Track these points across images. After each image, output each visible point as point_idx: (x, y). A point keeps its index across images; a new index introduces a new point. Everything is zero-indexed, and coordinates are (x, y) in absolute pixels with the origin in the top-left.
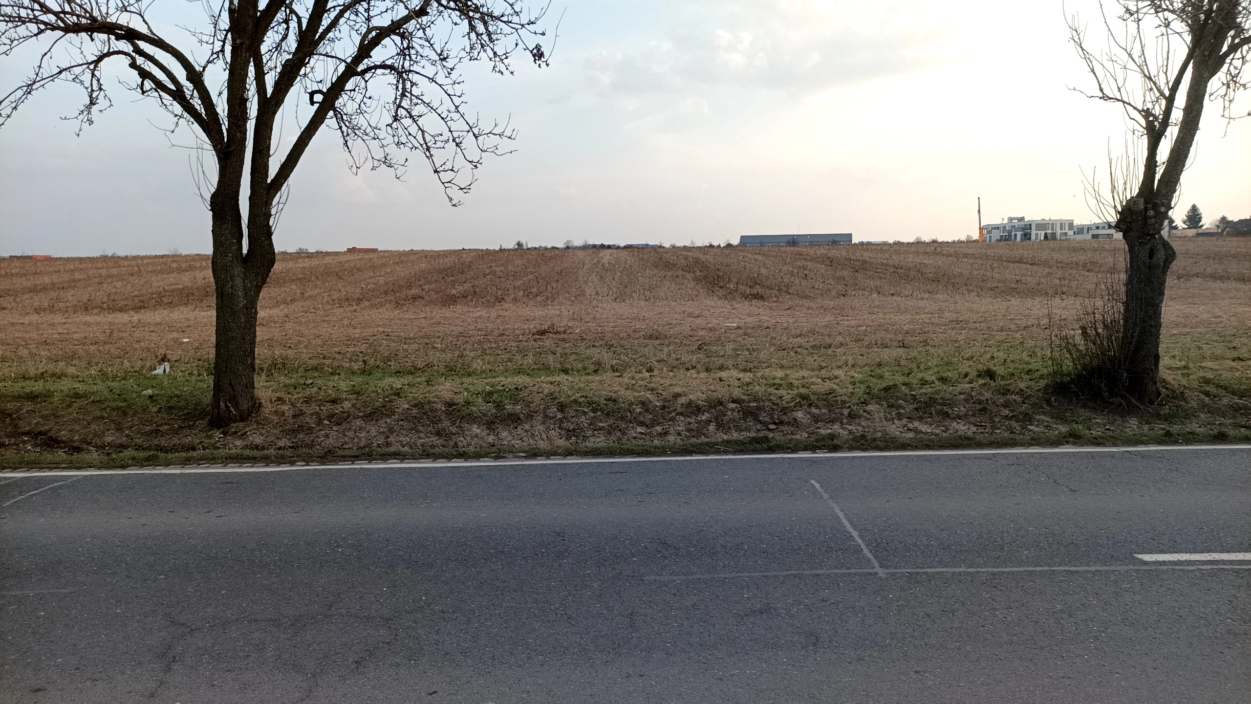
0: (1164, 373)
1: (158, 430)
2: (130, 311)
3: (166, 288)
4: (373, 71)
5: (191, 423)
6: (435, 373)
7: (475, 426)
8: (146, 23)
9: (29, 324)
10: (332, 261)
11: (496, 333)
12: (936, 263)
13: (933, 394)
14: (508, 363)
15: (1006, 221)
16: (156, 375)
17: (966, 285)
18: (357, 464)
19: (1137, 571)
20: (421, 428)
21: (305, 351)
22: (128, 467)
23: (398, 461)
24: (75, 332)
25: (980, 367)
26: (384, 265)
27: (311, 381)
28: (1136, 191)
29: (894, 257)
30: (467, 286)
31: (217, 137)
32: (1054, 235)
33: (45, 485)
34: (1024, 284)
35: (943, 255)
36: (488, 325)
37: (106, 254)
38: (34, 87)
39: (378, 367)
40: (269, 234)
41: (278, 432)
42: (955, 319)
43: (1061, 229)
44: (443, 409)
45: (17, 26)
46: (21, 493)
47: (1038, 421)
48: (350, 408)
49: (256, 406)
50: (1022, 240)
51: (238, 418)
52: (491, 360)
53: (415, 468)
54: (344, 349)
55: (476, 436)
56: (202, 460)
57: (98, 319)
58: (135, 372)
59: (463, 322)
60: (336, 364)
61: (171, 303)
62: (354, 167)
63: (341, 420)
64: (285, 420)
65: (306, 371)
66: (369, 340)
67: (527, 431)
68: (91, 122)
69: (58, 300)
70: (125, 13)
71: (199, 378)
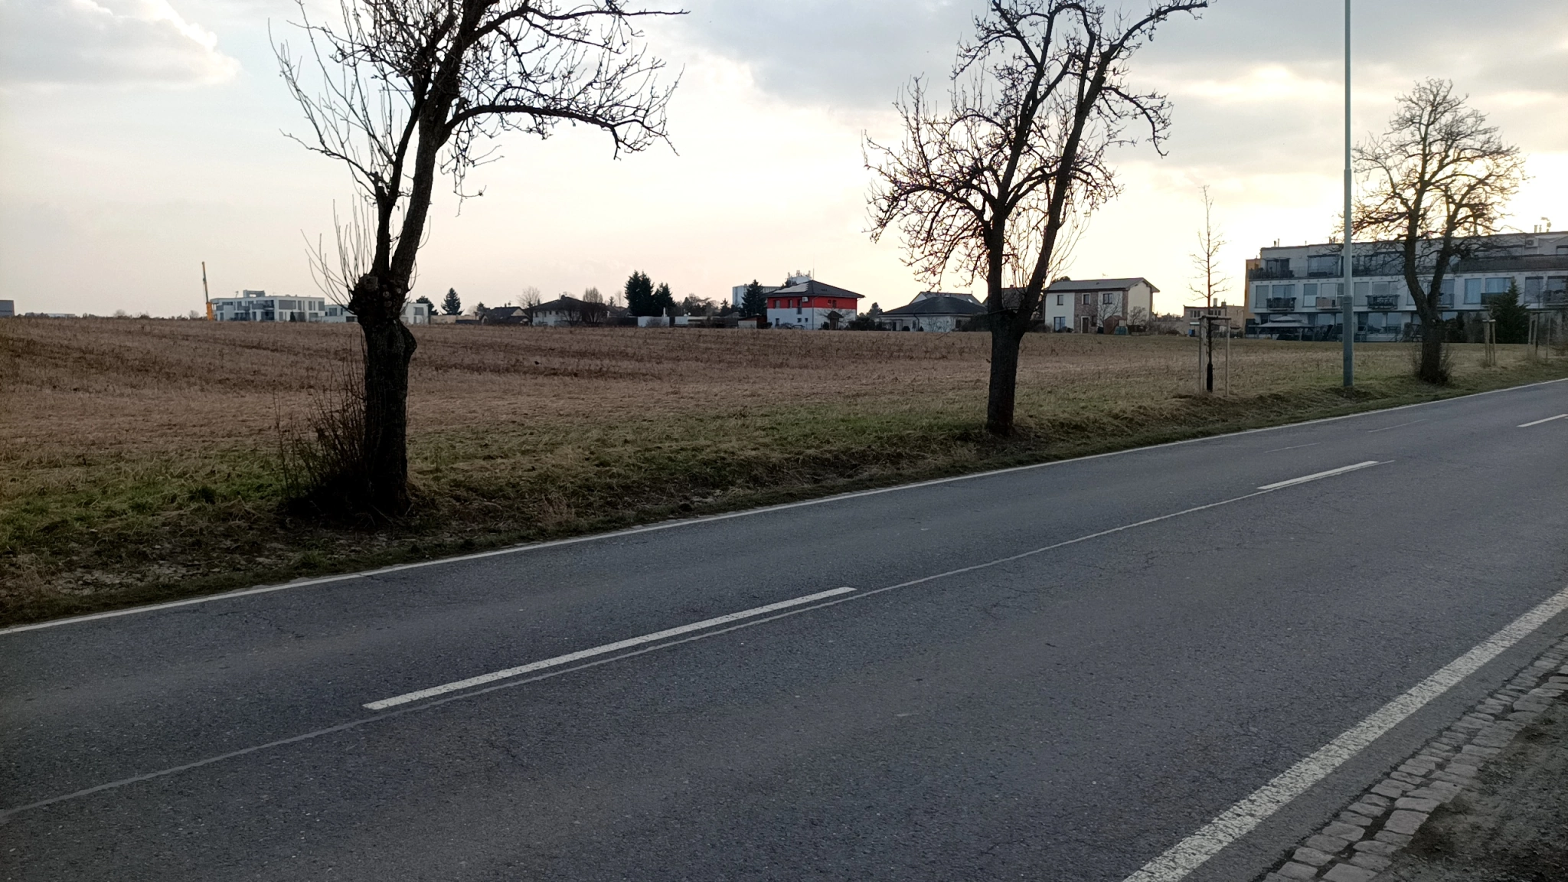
0: (413, 477)
12: (144, 346)
13: (122, 529)
15: (241, 295)
17: (186, 376)
19: (364, 725)
25: (194, 487)
28: (369, 268)
29: (79, 336)
32: (302, 316)
34: (263, 375)
35: (154, 336)
42: (167, 422)
43: (310, 309)
47: (269, 551)
50: (262, 321)
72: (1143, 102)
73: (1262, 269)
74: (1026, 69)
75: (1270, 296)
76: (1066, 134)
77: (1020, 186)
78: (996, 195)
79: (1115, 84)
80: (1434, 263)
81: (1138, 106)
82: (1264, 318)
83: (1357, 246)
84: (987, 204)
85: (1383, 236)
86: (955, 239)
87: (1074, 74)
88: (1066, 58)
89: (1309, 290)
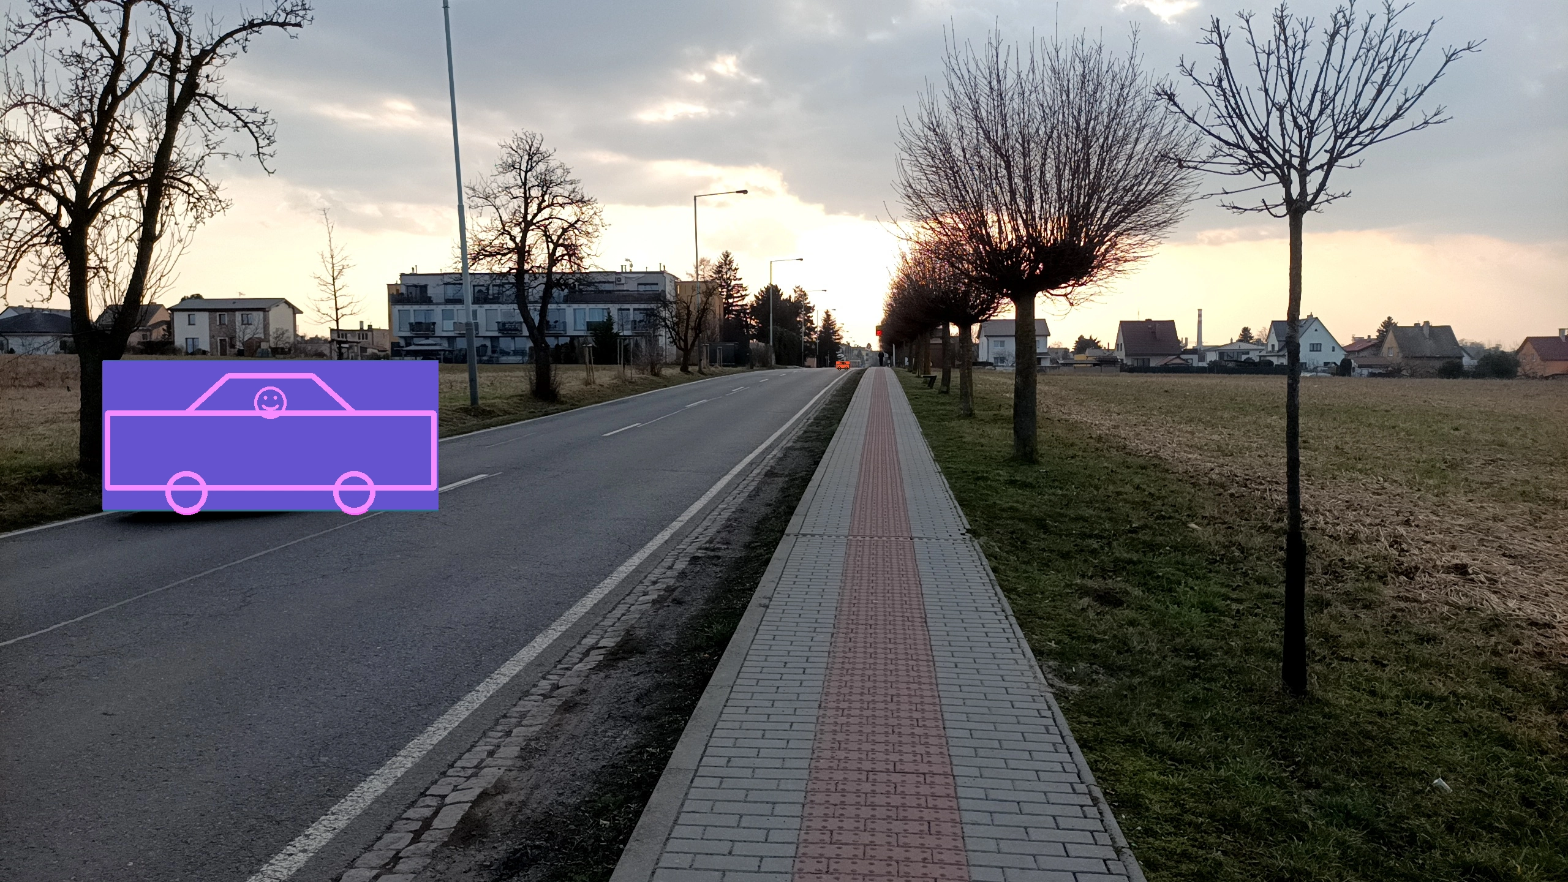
72: (244, 115)
73: (402, 294)
74: (101, 59)
75: (412, 321)
76: (157, 138)
77: (104, 190)
78: (73, 199)
79: (211, 93)
80: (541, 294)
81: (239, 119)
82: (408, 341)
83: (477, 276)
84: (63, 209)
85: (497, 269)
86: (21, 246)
87: (161, 74)
88: (150, 55)
89: (447, 316)
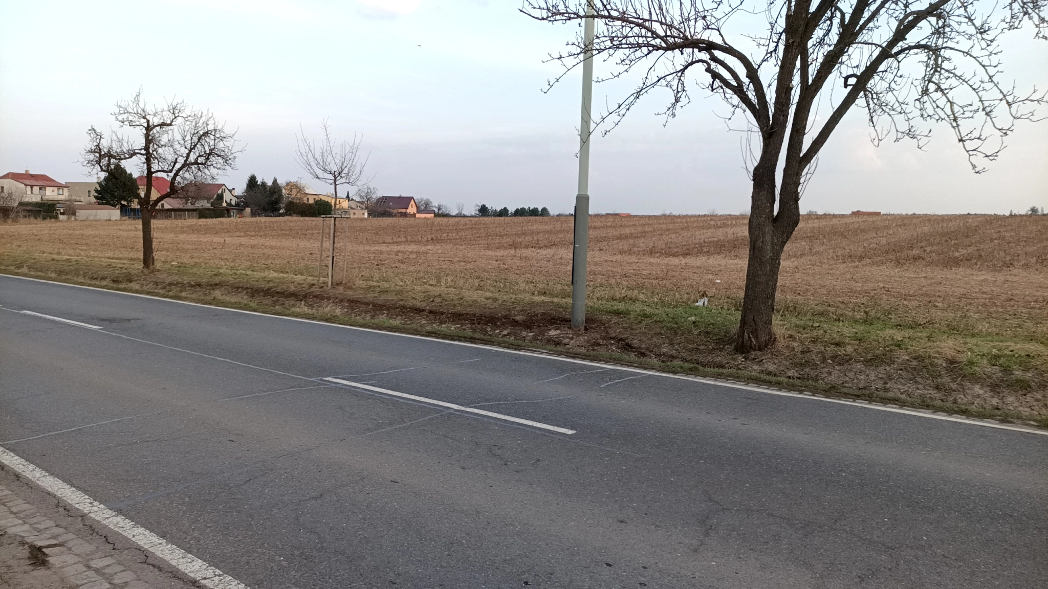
1: (697, 348)
2: (680, 257)
3: (706, 240)
4: (907, 51)
5: (721, 346)
6: (936, 331)
7: (978, 386)
8: (722, 36)
9: (616, 262)
10: (838, 222)
11: (1003, 297)
14: (1018, 329)
16: (698, 306)
18: (858, 403)
20: (920, 380)
21: (812, 298)
22: (678, 373)
23: (897, 406)
24: (643, 269)
26: (886, 227)
27: (818, 324)
30: (970, 250)
31: (765, 121)
33: (626, 377)
36: (993, 289)
37: (665, 213)
38: (641, 93)
39: (879, 318)
40: (796, 199)
41: (788, 363)
44: (944, 365)
45: (636, 50)
46: (610, 380)
48: (852, 353)
49: (772, 340)
51: (757, 347)
52: (998, 324)
53: (914, 416)
54: (846, 299)
55: (978, 396)
56: (730, 376)
57: (658, 260)
58: (683, 302)
59: (965, 284)
60: (839, 312)
61: (708, 252)
62: (877, 140)
63: (843, 361)
64: (795, 355)
65: (813, 315)
66: (869, 293)
67: (1037, 400)
68: (674, 115)
69: (634, 245)
70: (707, 30)
71: (728, 312)
